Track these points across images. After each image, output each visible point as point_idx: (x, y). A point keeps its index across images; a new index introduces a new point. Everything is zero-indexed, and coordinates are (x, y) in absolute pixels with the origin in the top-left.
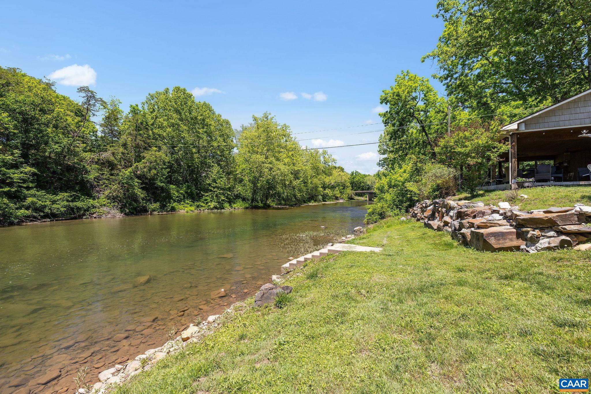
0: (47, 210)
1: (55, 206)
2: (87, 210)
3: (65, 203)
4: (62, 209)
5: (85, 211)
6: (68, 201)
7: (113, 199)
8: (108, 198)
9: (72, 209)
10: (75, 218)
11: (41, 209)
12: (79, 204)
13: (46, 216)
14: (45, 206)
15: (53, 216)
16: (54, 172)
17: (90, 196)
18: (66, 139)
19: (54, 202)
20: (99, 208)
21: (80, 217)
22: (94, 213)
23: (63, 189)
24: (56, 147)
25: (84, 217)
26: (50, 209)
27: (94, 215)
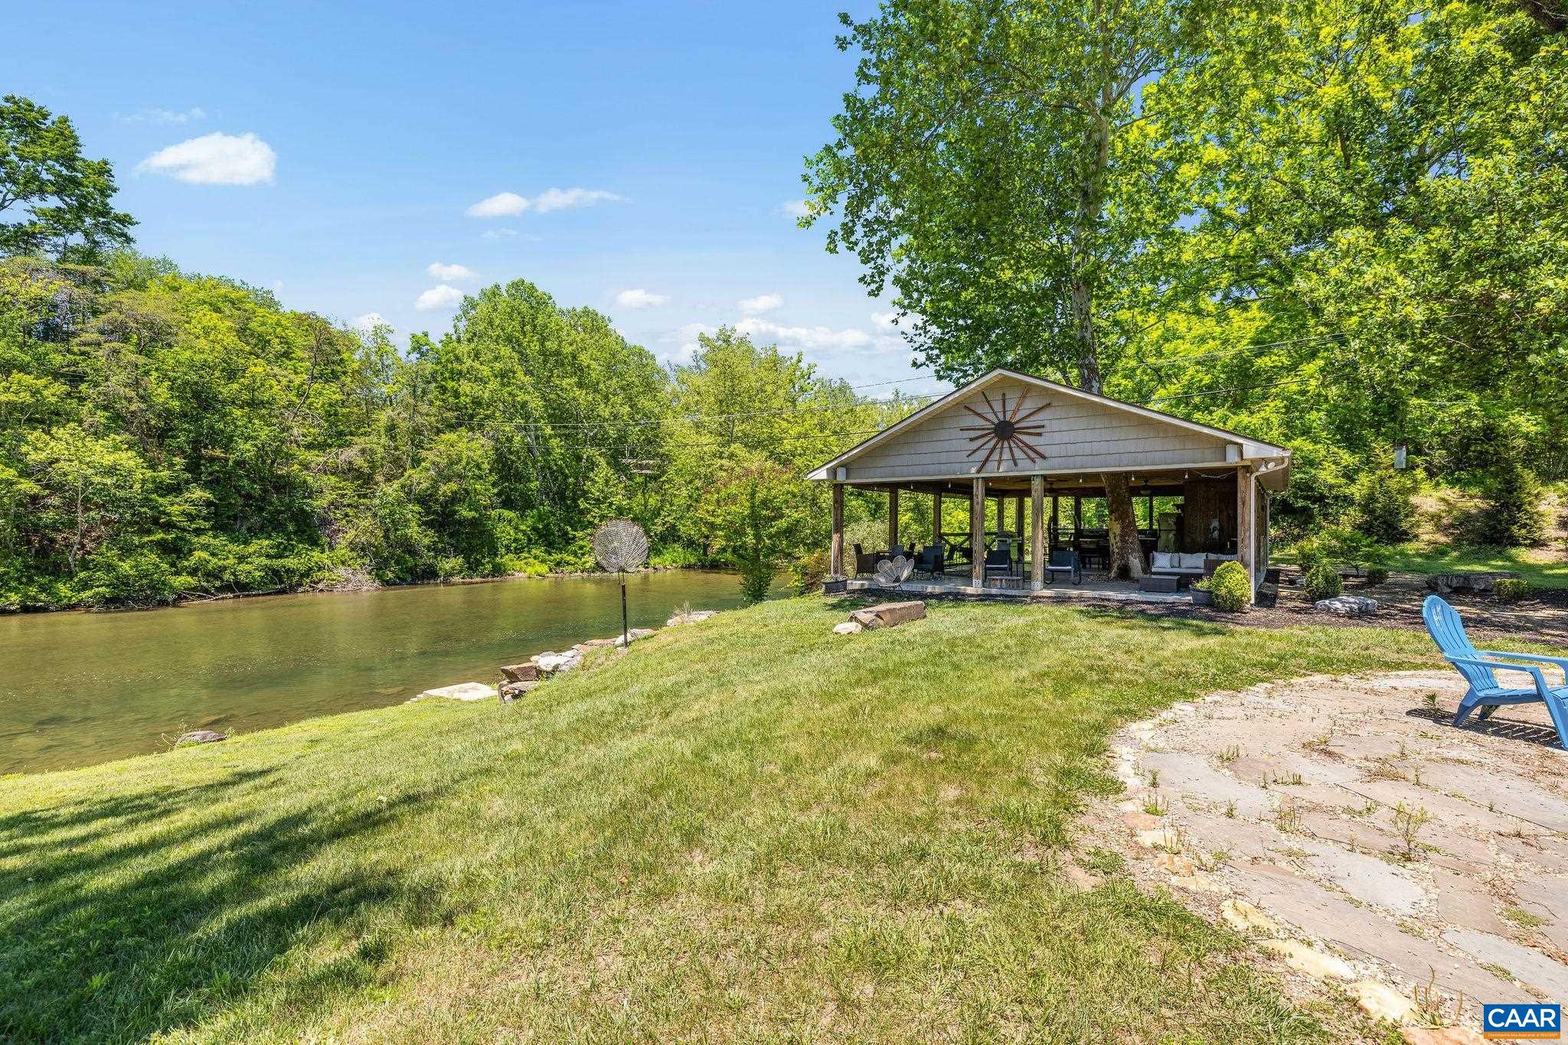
0: (227, 576)
1: (242, 567)
2: (307, 574)
3: (264, 561)
4: (257, 574)
5: (302, 576)
6: (268, 556)
7: (360, 549)
8: (352, 546)
9: (276, 572)
10: (282, 592)
11: (214, 575)
12: (291, 562)
13: (227, 588)
14: (223, 569)
15: (240, 588)
16: (249, 496)
17: (314, 542)
18: (267, 430)
19: (241, 559)
20: (330, 570)
21: (292, 589)
22: (320, 581)
23: (255, 532)
24: (248, 446)
25: (301, 589)
26: (234, 574)
27: (320, 586)
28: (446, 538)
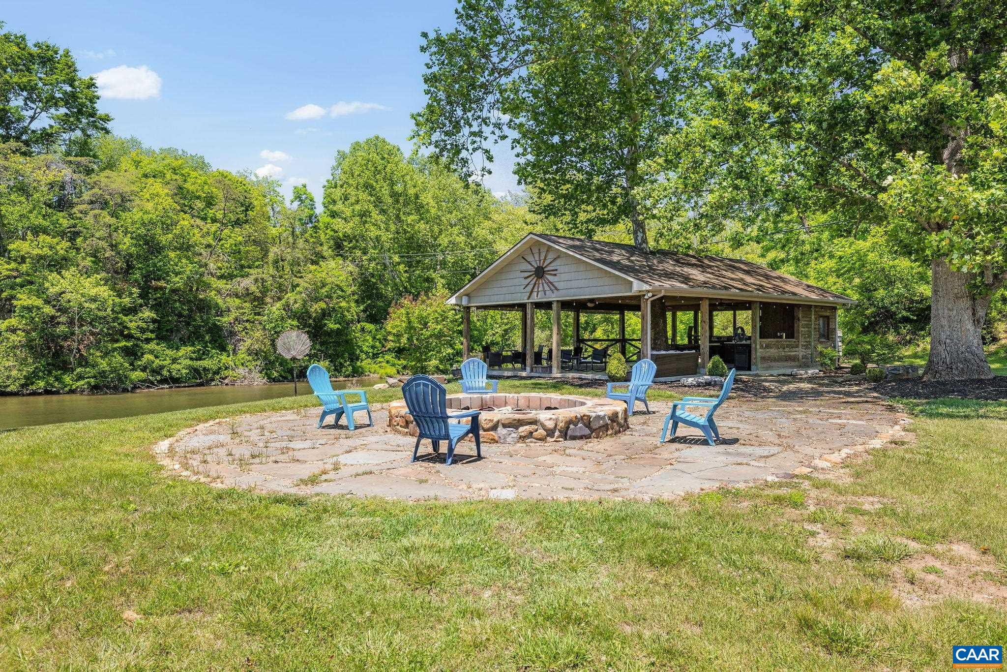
0: (165, 373)
1: (173, 366)
2: (217, 372)
3: (189, 362)
4: (184, 371)
5: (214, 373)
6: (191, 359)
7: (255, 354)
8: (249, 352)
9: (196, 370)
10: (201, 385)
11: (156, 371)
12: (206, 363)
13: (164, 381)
14: (162, 367)
15: (173, 381)
16: (180, 315)
17: (223, 349)
18: (190, 267)
19: (174, 360)
20: (233, 370)
21: (208, 383)
22: (226, 377)
23: (184, 342)
24: (177, 279)
25: (213, 383)
26: (169, 371)
27: (226, 381)
28: (318, 347)
